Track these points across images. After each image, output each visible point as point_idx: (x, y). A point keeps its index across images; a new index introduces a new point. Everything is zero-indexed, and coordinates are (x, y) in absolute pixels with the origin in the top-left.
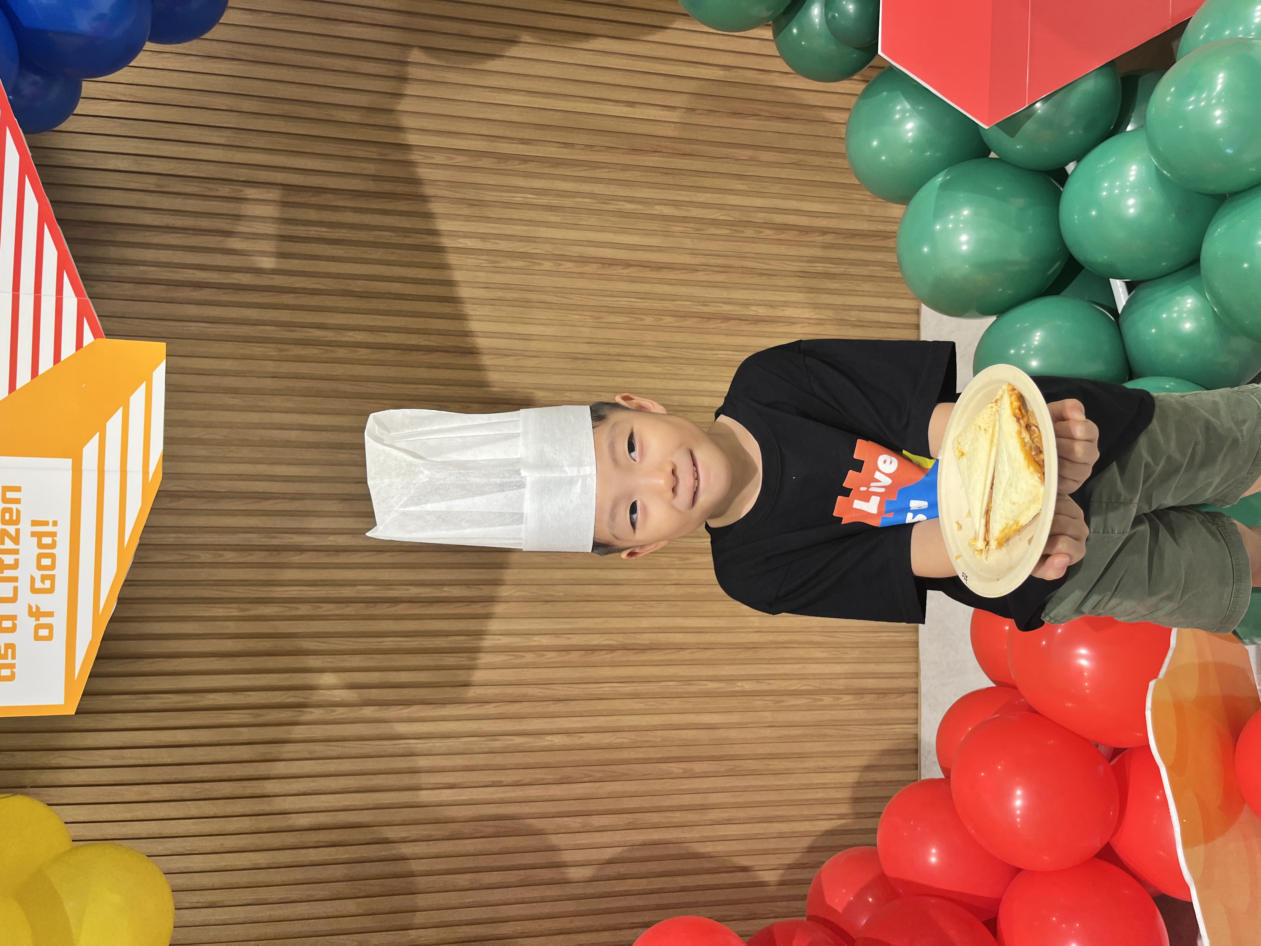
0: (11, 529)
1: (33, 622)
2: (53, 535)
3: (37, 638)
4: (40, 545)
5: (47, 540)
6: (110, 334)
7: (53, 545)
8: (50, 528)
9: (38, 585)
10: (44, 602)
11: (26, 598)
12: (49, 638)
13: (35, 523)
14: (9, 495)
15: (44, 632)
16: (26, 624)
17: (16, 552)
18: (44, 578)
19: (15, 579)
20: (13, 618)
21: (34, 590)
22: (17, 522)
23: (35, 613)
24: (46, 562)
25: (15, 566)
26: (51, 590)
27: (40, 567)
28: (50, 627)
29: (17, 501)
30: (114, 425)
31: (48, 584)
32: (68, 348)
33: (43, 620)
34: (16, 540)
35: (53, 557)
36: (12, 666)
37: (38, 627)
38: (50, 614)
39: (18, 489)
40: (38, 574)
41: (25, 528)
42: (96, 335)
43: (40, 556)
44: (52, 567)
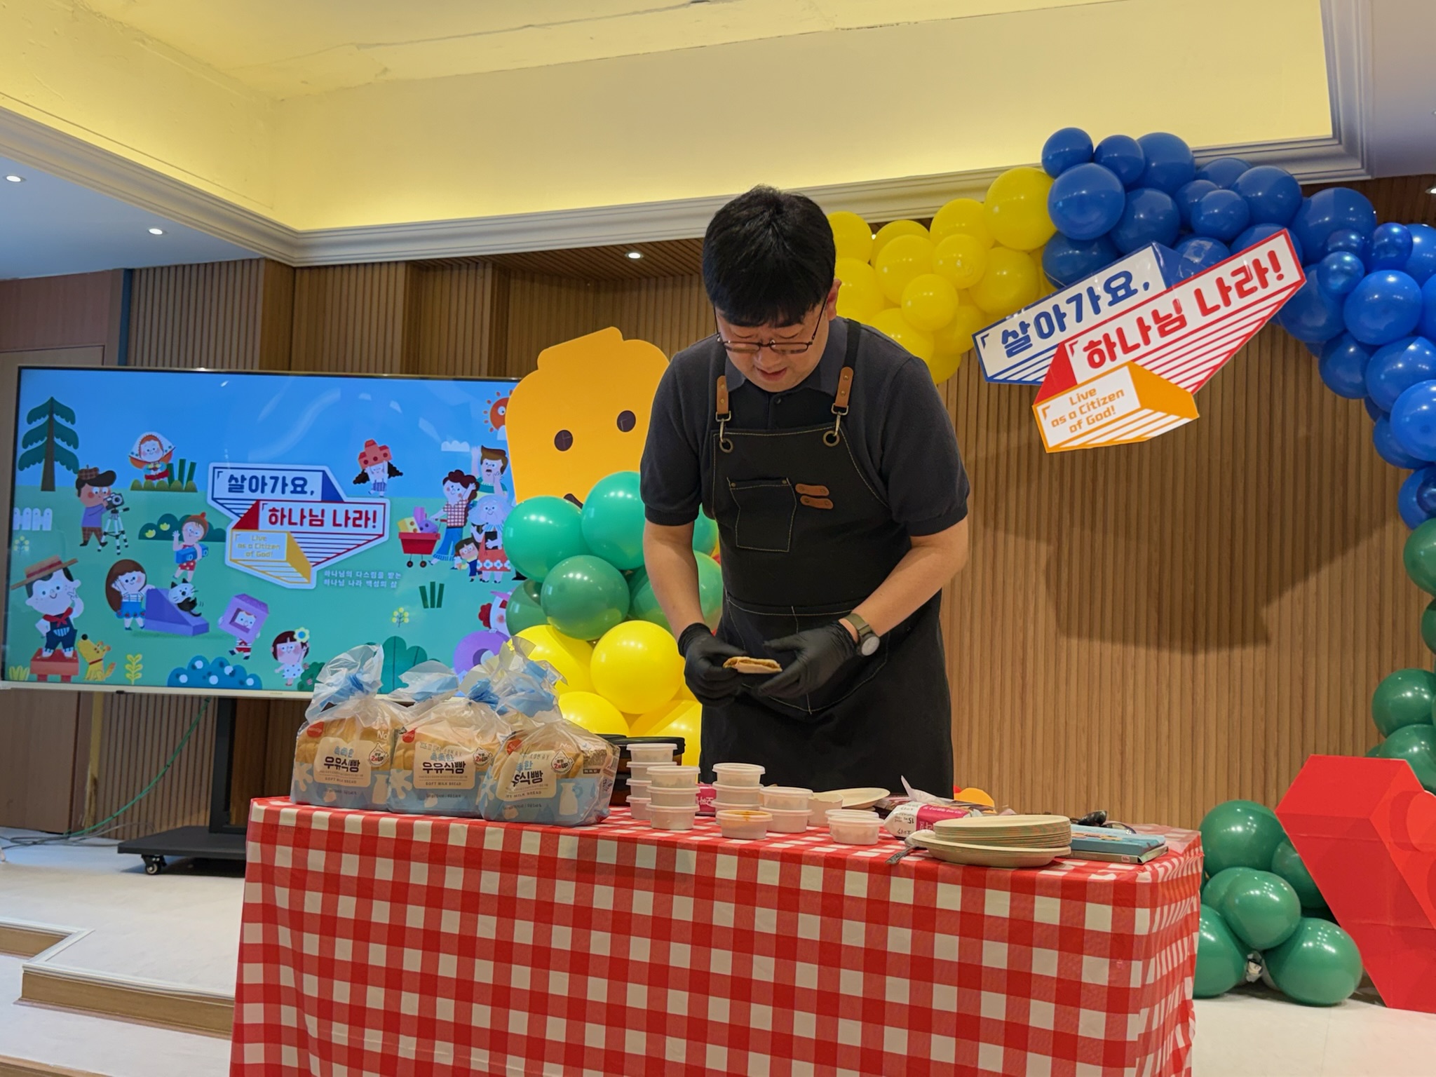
0: (1107, 400)
1: (1076, 423)
2: (1110, 414)
3: (1071, 428)
4: (1105, 413)
5: (1107, 414)
6: (1194, 396)
7: (1106, 416)
8: (1112, 412)
9: (1090, 419)
10: (1084, 424)
11: (1084, 417)
12: (1072, 431)
13: (1112, 407)
14: (1120, 394)
15: (1073, 429)
16: (1074, 422)
17: (1099, 405)
18: (1093, 420)
19: (1089, 410)
20: (1075, 416)
21: (1087, 419)
22: (1111, 400)
23: (1079, 423)
24: (1099, 417)
25: (1094, 408)
26: (1089, 424)
27: (1096, 417)
28: (1076, 429)
29: (1118, 397)
30: (1159, 414)
31: (1091, 421)
32: (1182, 385)
33: (1078, 427)
34: (1104, 403)
35: (1102, 418)
36: (1058, 424)
37: (1075, 426)
38: (1080, 428)
39: (1123, 395)
40: (1094, 417)
41: (1109, 405)
42: (1193, 392)
43: (1100, 415)
44: (1098, 420)
